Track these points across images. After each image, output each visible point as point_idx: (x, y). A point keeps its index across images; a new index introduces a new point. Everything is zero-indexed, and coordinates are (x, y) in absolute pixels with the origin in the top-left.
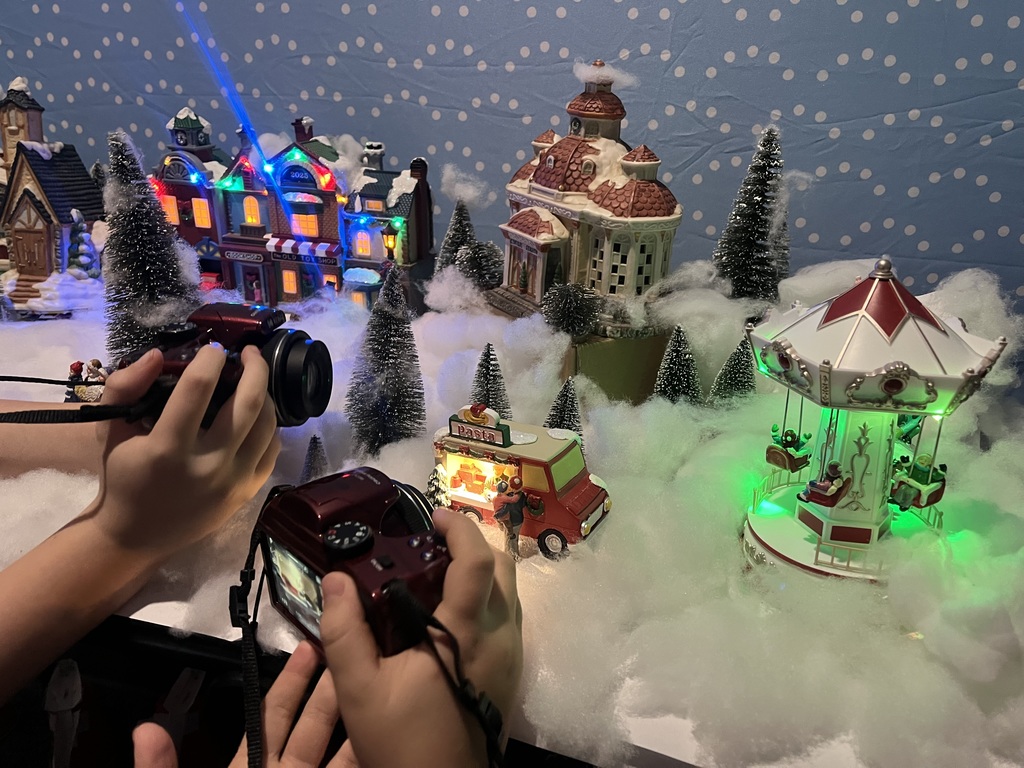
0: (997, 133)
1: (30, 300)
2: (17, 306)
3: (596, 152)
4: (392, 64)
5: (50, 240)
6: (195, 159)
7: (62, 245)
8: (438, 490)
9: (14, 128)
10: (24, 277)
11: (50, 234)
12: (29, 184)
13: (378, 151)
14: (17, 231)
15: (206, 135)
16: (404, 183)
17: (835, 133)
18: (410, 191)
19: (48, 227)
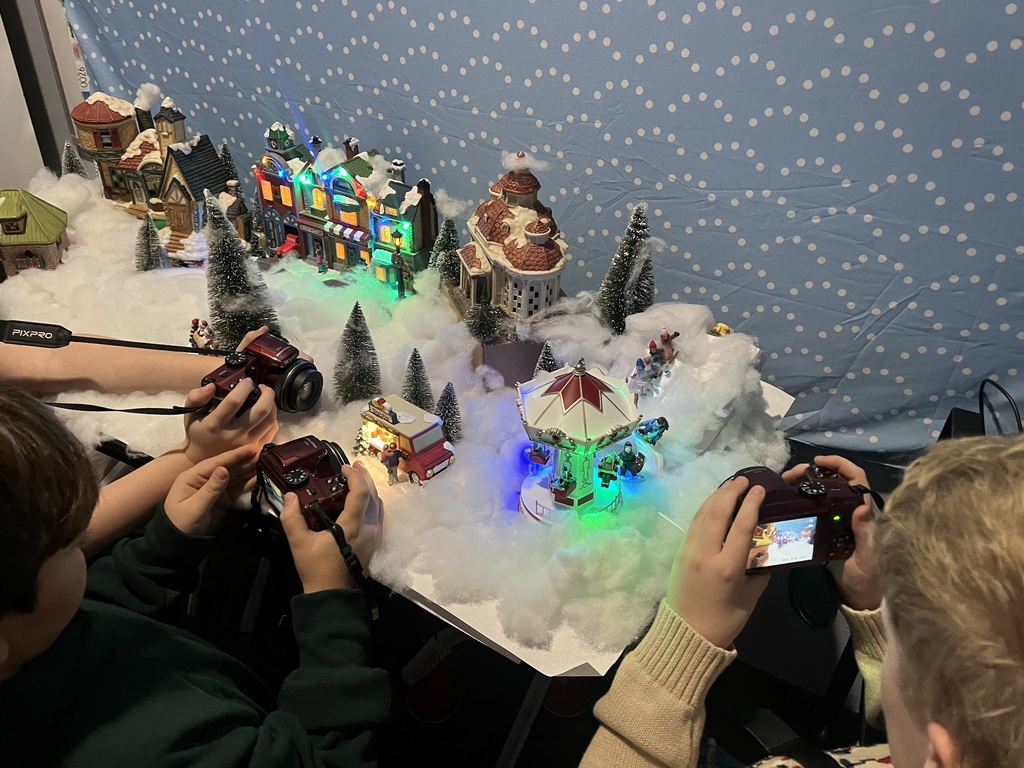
0: (824, 215)
1: (179, 251)
2: (170, 254)
3: (513, 217)
4: (416, 100)
5: (190, 212)
6: (281, 160)
7: (198, 214)
8: (361, 439)
9: (165, 133)
10: (175, 233)
11: (190, 207)
12: (176, 174)
13: (400, 168)
14: (170, 204)
15: (291, 141)
16: (413, 197)
17: (712, 197)
18: (415, 204)
19: (189, 203)
